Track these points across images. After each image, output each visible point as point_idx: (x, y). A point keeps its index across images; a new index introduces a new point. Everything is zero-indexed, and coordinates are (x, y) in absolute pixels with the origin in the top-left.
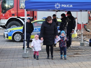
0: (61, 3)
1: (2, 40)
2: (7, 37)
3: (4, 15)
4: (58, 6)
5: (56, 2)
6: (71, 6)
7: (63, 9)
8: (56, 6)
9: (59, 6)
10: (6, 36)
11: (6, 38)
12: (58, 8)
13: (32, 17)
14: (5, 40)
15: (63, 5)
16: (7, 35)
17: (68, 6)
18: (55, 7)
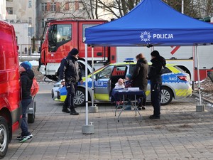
0: (152, 31)
1: (49, 102)
2: (59, 97)
3: (52, 55)
4: (146, 37)
5: (143, 30)
6: (171, 36)
7: (156, 42)
8: (142, 37)
9: (149, 37)
10: (56, 94)
11: (56, 99)
12: (145, 40)
13: (107, 59)
14: (55, 102)
15: (155, 36)
16: (58, 92)
17: (165, 36)
18: (140, 39)
